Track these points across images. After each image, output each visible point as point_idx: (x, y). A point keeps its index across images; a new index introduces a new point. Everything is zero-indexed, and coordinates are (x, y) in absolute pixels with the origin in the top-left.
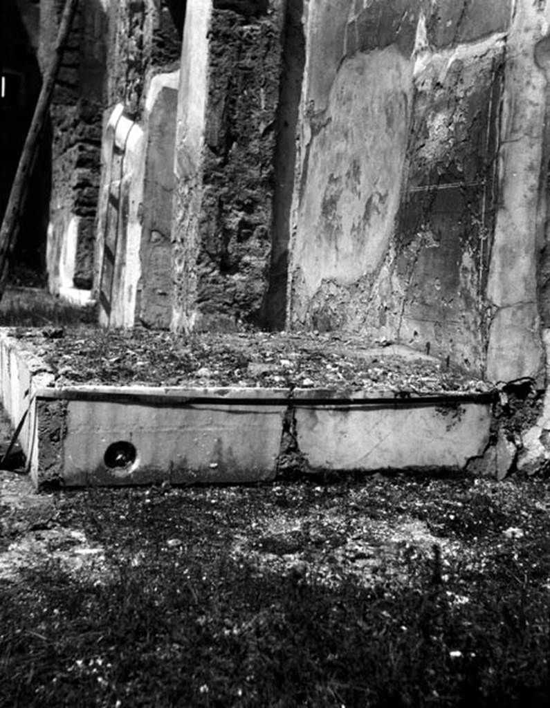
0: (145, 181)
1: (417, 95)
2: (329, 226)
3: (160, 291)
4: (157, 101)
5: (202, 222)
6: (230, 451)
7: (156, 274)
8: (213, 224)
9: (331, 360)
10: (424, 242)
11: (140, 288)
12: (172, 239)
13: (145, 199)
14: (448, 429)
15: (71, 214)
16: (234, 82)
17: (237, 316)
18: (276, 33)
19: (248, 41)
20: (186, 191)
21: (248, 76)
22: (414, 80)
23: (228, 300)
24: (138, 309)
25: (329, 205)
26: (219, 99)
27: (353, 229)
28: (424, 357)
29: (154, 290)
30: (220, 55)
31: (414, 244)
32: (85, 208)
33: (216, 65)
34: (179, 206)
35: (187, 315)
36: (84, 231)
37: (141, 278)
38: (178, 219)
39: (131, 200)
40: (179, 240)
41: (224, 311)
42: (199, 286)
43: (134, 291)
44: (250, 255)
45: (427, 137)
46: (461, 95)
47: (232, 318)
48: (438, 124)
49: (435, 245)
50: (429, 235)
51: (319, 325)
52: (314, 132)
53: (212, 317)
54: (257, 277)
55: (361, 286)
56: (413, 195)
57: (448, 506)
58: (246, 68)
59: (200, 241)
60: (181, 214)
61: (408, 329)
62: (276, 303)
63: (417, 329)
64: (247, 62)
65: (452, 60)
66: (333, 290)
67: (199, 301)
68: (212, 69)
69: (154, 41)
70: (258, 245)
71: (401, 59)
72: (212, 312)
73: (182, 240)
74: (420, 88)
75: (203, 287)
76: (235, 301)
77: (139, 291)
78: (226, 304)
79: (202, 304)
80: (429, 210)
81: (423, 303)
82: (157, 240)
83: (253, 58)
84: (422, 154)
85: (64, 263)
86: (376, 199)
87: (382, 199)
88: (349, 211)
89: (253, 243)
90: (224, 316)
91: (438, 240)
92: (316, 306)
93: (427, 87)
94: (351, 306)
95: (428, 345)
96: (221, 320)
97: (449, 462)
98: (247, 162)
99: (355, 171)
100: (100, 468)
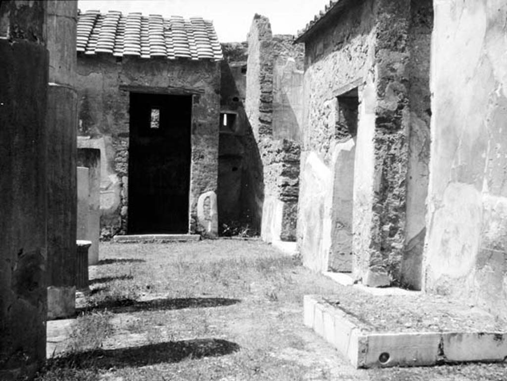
0: (334, 197)
1: (484, 211)
2: (444, 251)
3: (341, 252)
4: (338, 157)
5: (372, 228)
6: (420, 355)
7: (339, 244)
8: (377, 229)
9: (452, 316)
10: (488, 269)
11: (331, 251)
12: (353, 233)
13: (333, 207)
14: (498, 346)
15: (278, 200)
16: (386, 161)
17: (389, 272)
18: (406, 137)
19: (392, 142)
20: (362, 211)
21: (393, 158)
22: (483, 203)
23: (384, 265)
24: (330, 262)
25: (445, 242)
26: (379, 170)
27: (456, 255)
28: (488, 314)
29: (338, 252)
30: (379, 149)
31: (484, 269)
32: (286, 197)
33: (377, 154)
34: (357, 217)
35: (364, 272)
36: (286, 210)
37: (332, 246)
38: (357, 223)
39: (325, 206)
40: (358, 234)
41: (383, 271)
42: (370, 258)
43: (328, 252)
44: (396, 242)
45: (489, 229)
46: (503, 217)
47: (386, 273)
48: (493, 225)
49: (492, 272)
50: (490, 268)
51: (440, 292)
52: (437, 208)
53: (377, 274)
54: (398, 254)
55: (460, 280)
56: (484, 250)
57: (498, 375)
58: (392, 154)
59: (371, 237)
60: (359, 222)
61: (481, 302)
62: (407, 265)
63: (485, 302)
64: (392, 151)
65: (498, 202)
66: (446, 279)
67: (370, 266)
68: (376, 156)
69: (336, 127)
70: (399, 238)
71: (477, 193)
72: (377, 271)
73: (360, 234)
74: (486, 208)
75: (373, 259)
76: (388, 265)
77: (330, 253)
78: (383, 266)
79: (372, 267)
80: (490, 258)
81: (488, 293)
82: (339, 227)
83: (395, 149)
84: (487, 235)
85: (274, 226)
86: (466, 246)
87: (470, 247)
88: (454, 247)
89: (397, 237)
90: (383, 273)
91: (494, 270)
92: (438, 284)
93: (488, 208)
94: (455, 287)
95: (489, 310)
96: (381, 275)
97: (498, 357)
98: (394, 198)
99: (457, 231)
100: (378, 362)
